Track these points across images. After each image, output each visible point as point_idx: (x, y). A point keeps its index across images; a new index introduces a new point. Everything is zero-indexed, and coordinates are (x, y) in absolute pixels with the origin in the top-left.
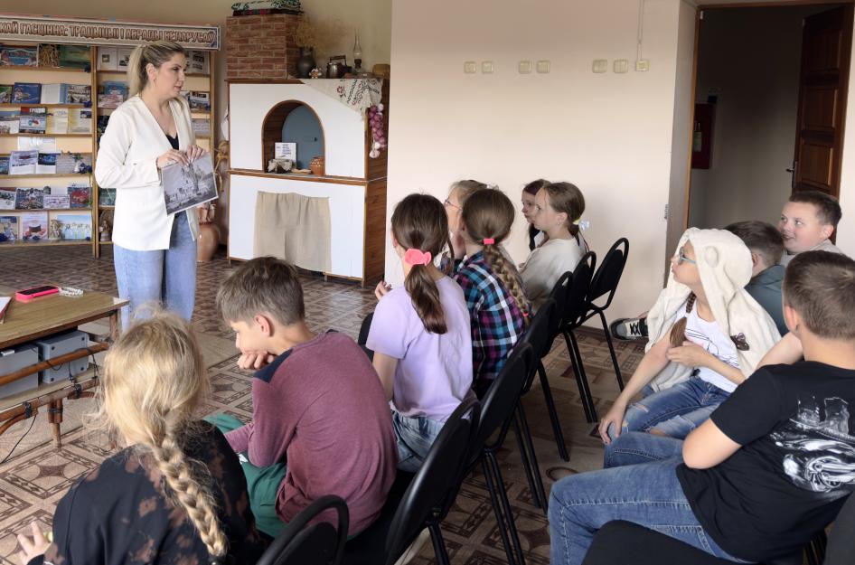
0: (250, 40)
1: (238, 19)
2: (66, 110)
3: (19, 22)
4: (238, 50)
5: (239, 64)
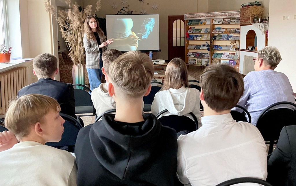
0: (244, 14)
1: (242, 8)
2: (207, 34)
3: (196, 15)
4: (242, 17)
5: (242, 20)
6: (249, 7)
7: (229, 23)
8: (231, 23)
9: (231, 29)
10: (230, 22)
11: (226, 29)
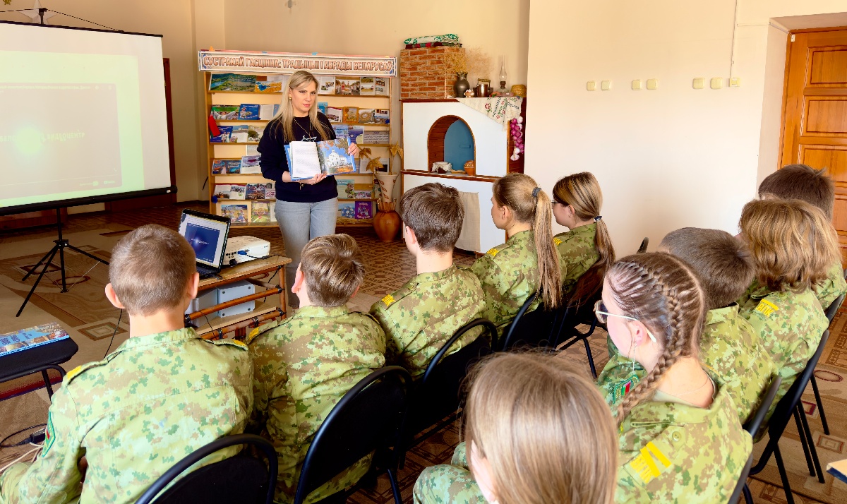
0: (419, 67)
1: (409, 51)
3: (245, 57)
4: (409, 76)
5: (410, 87)
6: (439, 47)
7: (356, 93)
8: (362, 93)
9: (358, 109)
10: (358, 89)
11: (346, 110)
